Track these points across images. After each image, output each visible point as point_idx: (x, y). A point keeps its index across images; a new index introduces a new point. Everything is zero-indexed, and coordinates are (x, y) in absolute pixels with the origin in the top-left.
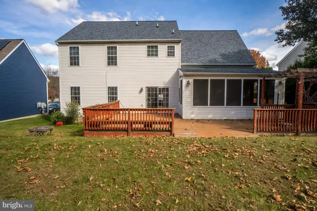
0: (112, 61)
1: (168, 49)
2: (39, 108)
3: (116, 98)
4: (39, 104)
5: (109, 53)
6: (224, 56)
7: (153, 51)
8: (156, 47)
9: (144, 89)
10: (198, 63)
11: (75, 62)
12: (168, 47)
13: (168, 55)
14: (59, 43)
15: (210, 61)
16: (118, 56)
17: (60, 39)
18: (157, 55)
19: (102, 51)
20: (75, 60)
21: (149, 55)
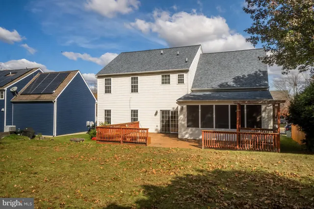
0: (134, 89)
1: (179, 78)
2: (88, 126)
3: (137, 119)
4: (88, 123)
5: (132, 83)
6: (237, 80)
7: (166, 79)
8: (169, 76)
9: (159, 112)
10: (208, 88)
11: (108, 91)
12: (179, 75)
13: (179, 83)
14: (98, 76)
15: (221, 85)
16: (139, 84)
17: (99, 73)
18: (169, 83)
19: (128, 81)
20: (108, 88)
21: (163, 83)
